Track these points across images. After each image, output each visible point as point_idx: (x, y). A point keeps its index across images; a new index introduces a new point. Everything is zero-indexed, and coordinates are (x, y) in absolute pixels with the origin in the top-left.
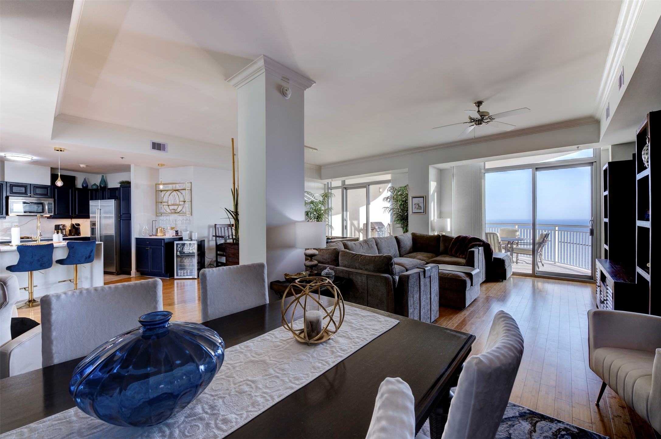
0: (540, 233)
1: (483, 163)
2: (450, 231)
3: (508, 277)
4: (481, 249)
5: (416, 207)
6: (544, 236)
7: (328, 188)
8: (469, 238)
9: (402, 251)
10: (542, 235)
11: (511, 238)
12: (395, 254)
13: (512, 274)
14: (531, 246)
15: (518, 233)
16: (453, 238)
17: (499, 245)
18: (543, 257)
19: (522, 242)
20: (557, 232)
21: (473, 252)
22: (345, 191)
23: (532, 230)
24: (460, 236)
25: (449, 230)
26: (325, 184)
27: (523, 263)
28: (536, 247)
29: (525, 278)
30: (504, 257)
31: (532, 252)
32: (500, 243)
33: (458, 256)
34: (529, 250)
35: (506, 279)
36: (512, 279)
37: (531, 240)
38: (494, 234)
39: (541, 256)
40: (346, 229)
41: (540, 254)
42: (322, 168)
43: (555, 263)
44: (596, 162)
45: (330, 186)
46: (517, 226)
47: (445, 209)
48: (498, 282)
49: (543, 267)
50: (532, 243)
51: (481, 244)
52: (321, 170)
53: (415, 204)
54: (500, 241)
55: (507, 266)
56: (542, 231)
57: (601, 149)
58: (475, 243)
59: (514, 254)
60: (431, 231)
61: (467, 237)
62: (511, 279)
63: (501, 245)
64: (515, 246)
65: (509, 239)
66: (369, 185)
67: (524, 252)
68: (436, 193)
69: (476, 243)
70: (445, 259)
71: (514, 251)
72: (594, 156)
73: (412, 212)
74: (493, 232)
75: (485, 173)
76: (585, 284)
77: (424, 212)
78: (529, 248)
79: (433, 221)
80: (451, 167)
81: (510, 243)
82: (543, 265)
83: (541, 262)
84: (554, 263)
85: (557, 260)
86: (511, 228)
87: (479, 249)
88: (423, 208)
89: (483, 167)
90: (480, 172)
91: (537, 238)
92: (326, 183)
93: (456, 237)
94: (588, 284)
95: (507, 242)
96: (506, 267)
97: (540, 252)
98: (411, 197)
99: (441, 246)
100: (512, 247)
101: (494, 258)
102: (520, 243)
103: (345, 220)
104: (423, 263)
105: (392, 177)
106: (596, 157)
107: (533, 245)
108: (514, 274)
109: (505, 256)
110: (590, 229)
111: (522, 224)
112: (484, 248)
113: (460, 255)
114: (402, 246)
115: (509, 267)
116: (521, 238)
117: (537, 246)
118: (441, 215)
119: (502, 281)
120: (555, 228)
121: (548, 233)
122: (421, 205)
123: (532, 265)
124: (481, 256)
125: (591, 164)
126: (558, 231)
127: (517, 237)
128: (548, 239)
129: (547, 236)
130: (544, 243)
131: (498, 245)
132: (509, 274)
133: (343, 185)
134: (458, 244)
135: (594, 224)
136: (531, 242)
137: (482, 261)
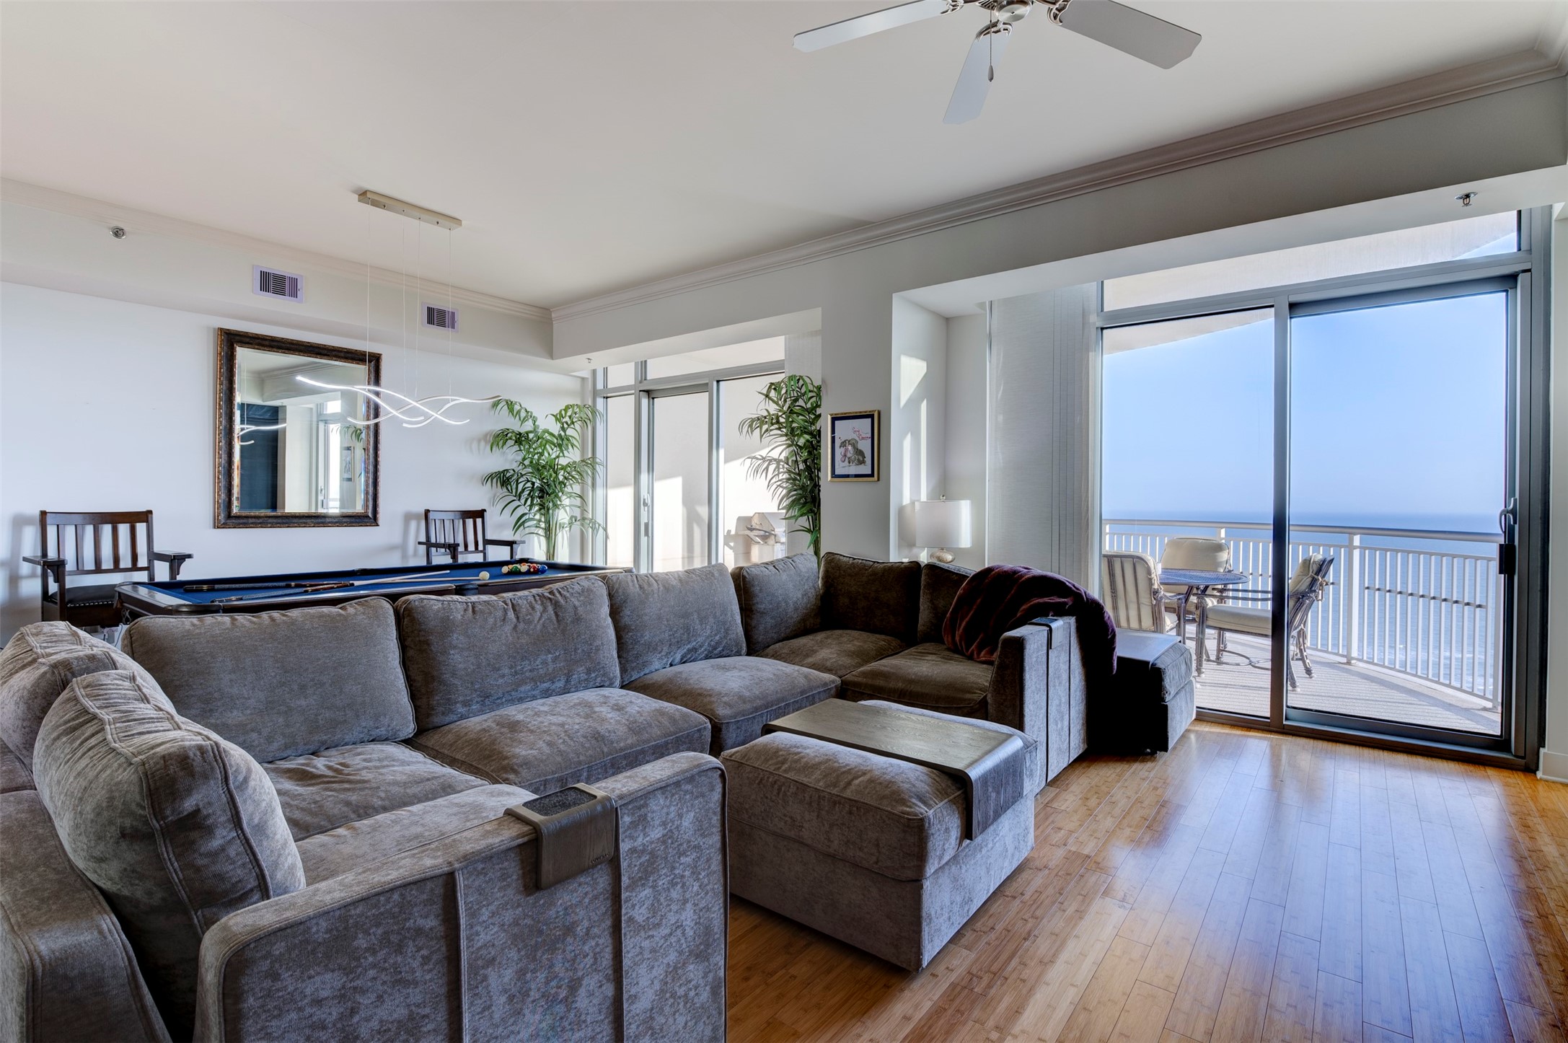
0: (1300, 561)
1: (1092, 287)
2: (969, 546)
3: (1174, 735)
4: (1063, 627)
5: (845, 456)
6: (1315, 568)
7: (595, 394)
8: (1022, 576)
9: (761, 628)
10: (1307, 563)
11: (1202, 571)
12: (718, 643)
13: (1194, 717)
14: (1270, 603)
15: (1224, 556)
16: (964, 577)
17: (1154, 602)
18: (1308, 643)
19: (1240, 586)
20: (1356, 553)
21: (1019, 644)
22: (645, 402)
23: (1271, 545)
24: (989, 570)
25: (965, 541)
26: (583, 379)
27: (1238, 665)
28: (1289, 605)
29: (1242, 736)
30: (1163, 654)
31: (1270, 627)
32: (1156, 592)
33: (972, 653)
34: (1260, 619)
35: (1166, 749)
36: (1193, 737)
37: (1270, 580)
38: (1137, 561)
39: (1301, 640)
40: (647, 534)
41: (1299, 632)
42: (553, 315)
43: (1349, 663)
44: (1529, 270)
45: (600, 386)
46: (1223, 531)
47: (962, 463)
48: (1135, 761)
49: (1309, 680)
50: (1274, 592)
51: (1065, 603)
52: (551, 324)
53: (843, 444)
54: (1156, 586)
55: (1173, 693)
56: (1306, 551)
57: (1555, 216)
58: (1041, 600)
59: (1208, 631)
60: (900, 546)
61: (1015, 572)
62: (1189, 738)
63: (1159, 601)
64: (1211, 602)
65: (1191, 577)
66: (718, 382)
67: (1243, 624)
68: (924, 405)
69: (1046, 600)
70: (916, 669)
71: (1210, 623)
72: (1519, 249)
73: (834, 475)
74: (1132, 551)
75: (1102, 329)
76: (1480, 771)
77: (872, 475)
78: (1262, 610)
79: (908, 511)
80: (982, 305)
81: (1198, 589)
82: (1308, 671)
83: (1302, 659)
84: (1345, 660)
85: (1355, 654)
86: (1201, 534)
87: (1051, 630)
88: (868, 460)
89: (1094, 304)
90: (1085, 323)
91: (1292, 571)
92: (586, 374)
93: (978, 571)
94: (1491, 772)
95: (1184, 589)
96: (1168, 698)
97: (1299, 625)
98: (829, 417)
99: (922, 608)
100: (1201, 607)
101: (1119, 658)
102: (1233, 590)
103: (645, 504)
104: (825, 684)
105: (788, 350)
106: (1530, 251)
107: (1273, 599)
108: (1204, 716)
109: (1167, 651)
110: (1501, 546)
111: (1238, 524)
112: (1077, 621)
113: (980, 650)
114: (761, 607)
115: (1182, 693)
116: (1235, 572)
117: (1292, 603)
118: (945, 488)
119: (1153, 754)
120: (1351, 541)
121: (1329, 559)
122: (865, 446)
123: (1270, 672)
124: (1064, 657)
125: (1508, 281)
126: (1362, 548)
127: (1222, 571)
128: (1326, 579)
129: (1322, 567)
130: (1313, 595)
131: (1149, 600)
132: (1180, 721)
133: (641, 382)
134: (979, 601)
135: (1517, 527)
136: (1270, 589)
137: (1065, 676)
